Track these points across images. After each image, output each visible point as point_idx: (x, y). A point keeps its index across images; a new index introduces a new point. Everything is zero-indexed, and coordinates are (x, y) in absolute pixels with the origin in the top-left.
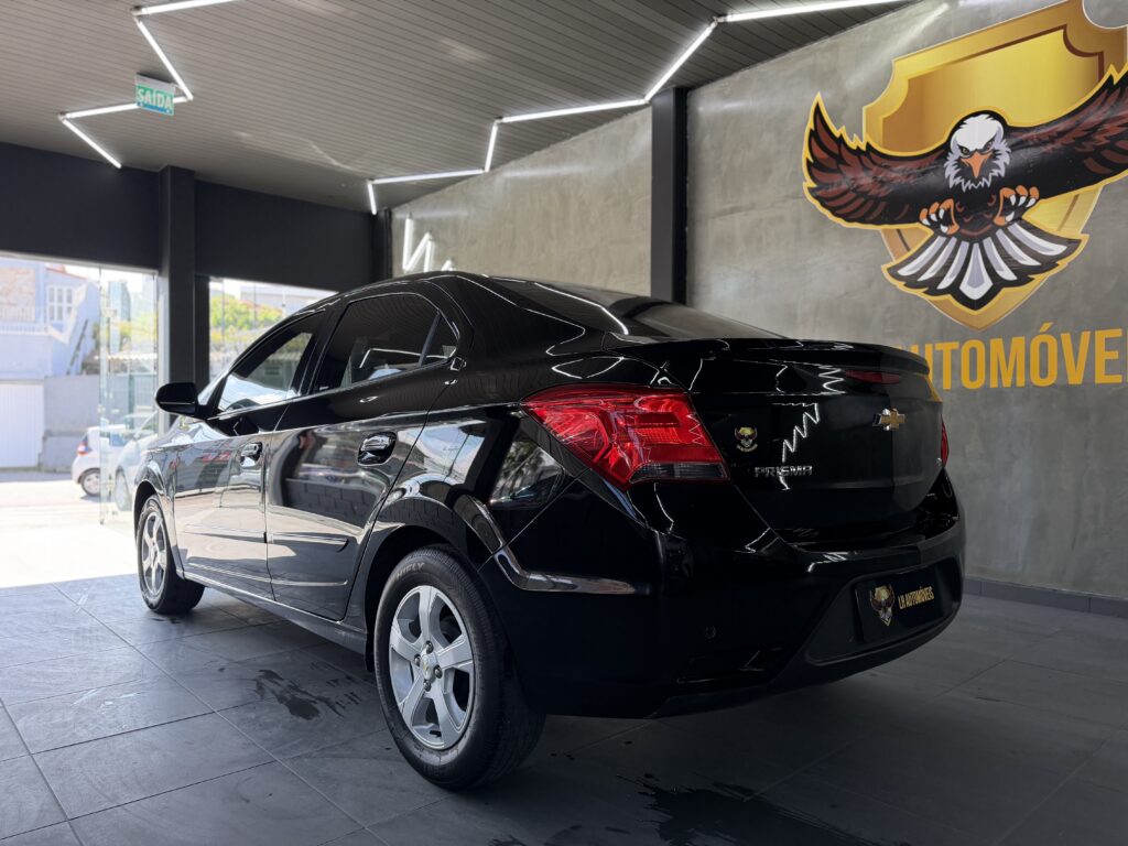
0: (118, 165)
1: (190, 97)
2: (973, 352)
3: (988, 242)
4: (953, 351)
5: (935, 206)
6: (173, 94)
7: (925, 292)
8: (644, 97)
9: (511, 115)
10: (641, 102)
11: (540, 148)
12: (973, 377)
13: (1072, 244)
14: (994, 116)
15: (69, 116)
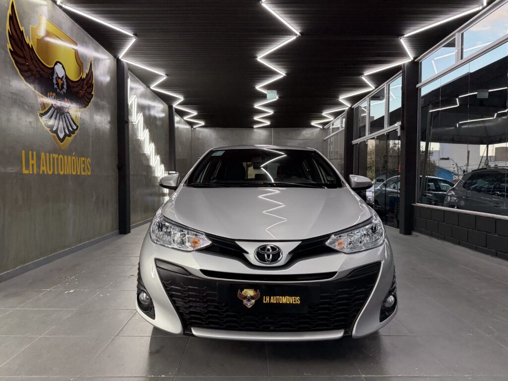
2: (61, 158)
3: (63, 116)
4: (57, 158)
5: (51, 93)
7: (50, 130)
12: (61, 171)
13: (77, 127)
14: (63, 67)
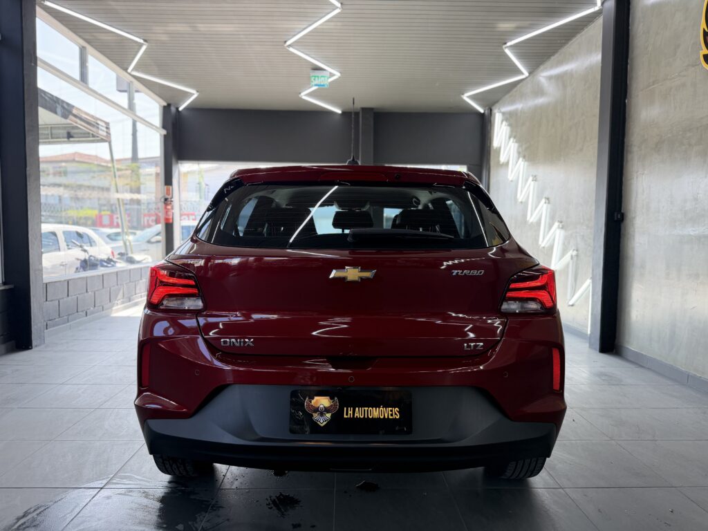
0: (339, 112)
1: (338, 75)
6: (328, 75)
8: (595, 4)
9: (511, 40)
10: (597, 8)
11: (553, 54)
15: (302, 94)
